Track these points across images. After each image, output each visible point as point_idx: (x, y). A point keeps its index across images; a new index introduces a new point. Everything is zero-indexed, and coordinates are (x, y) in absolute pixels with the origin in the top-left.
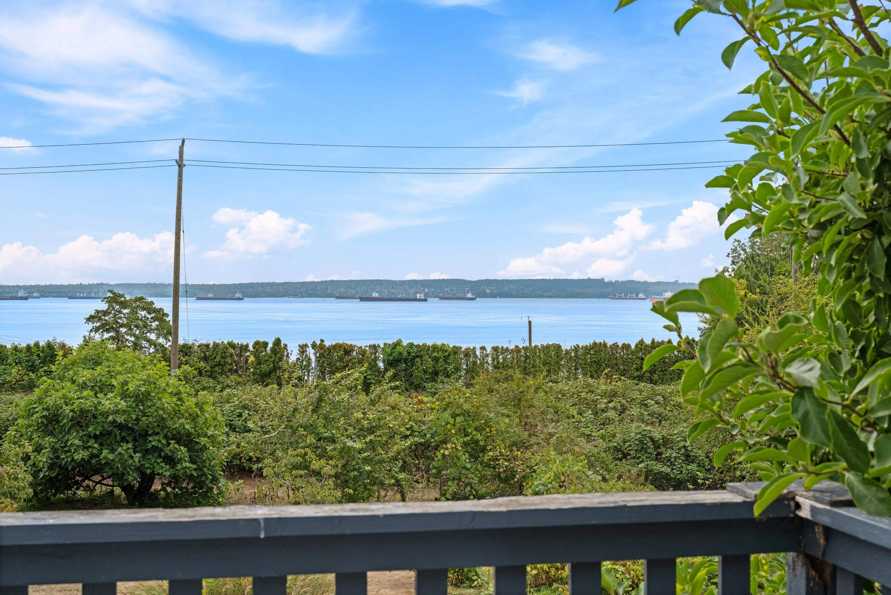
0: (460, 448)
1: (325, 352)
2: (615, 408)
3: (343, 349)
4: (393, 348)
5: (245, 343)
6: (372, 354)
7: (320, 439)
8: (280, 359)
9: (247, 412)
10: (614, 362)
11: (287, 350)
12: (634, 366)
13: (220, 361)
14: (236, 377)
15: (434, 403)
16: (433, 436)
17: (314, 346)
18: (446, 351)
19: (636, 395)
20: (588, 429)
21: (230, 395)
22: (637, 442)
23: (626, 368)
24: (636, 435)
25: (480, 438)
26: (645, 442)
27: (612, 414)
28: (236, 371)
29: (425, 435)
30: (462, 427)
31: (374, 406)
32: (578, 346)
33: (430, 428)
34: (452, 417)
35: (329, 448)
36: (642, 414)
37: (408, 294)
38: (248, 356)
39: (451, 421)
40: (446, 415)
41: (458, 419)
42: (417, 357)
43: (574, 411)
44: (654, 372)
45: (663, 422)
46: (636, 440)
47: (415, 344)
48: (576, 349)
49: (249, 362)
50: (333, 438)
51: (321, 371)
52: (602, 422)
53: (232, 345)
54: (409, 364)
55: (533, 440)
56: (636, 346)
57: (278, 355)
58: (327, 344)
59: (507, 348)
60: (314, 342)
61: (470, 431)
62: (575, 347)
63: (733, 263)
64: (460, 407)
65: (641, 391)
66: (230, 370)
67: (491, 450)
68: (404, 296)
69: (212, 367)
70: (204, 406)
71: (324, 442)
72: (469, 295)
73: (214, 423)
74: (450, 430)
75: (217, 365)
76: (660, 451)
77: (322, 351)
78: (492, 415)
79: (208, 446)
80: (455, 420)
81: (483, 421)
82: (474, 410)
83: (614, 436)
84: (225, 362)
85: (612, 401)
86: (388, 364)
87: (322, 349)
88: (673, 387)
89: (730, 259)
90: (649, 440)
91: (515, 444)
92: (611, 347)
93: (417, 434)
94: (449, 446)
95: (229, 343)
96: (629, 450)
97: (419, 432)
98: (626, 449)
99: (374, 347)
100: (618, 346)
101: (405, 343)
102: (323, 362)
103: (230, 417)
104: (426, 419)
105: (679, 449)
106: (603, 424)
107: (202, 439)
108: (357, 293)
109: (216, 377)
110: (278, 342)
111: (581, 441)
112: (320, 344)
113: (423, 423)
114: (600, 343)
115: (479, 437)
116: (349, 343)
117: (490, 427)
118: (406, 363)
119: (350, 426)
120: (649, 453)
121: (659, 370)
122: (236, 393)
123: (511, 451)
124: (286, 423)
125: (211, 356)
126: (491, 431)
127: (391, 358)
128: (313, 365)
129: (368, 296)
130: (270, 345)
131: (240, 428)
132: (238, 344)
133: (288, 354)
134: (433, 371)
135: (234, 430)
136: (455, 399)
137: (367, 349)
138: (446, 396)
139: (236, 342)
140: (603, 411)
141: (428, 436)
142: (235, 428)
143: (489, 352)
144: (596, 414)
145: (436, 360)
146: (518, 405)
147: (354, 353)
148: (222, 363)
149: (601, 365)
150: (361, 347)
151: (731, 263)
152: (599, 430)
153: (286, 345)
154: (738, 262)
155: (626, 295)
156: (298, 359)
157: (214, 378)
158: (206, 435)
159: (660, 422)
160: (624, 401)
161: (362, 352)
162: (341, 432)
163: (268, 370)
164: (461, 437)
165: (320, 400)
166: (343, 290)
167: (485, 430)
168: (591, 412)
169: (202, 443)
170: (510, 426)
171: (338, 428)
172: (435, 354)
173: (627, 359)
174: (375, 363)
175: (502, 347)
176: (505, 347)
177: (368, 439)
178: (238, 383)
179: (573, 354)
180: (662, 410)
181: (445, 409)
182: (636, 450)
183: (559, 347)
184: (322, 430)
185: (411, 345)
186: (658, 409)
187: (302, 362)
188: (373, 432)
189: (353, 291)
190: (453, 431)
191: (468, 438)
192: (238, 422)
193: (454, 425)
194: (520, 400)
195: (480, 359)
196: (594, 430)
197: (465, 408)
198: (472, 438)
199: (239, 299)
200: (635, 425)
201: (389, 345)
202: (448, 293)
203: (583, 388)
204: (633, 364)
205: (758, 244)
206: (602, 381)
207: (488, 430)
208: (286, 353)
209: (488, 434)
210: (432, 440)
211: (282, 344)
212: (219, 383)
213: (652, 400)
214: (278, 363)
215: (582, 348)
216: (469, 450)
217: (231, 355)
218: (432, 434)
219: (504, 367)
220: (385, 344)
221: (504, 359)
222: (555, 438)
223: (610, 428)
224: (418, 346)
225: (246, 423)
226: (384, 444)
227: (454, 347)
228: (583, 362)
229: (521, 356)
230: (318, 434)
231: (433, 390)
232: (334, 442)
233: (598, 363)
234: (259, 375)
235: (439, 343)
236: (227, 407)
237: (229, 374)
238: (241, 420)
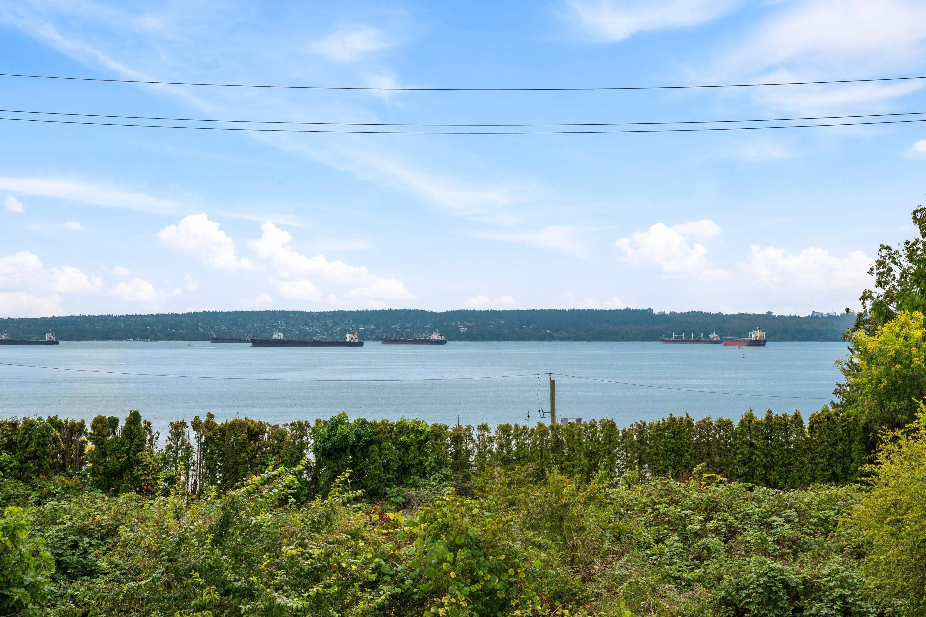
0: (464, 605)
1: (215, 434)
2: (716, 531)
3: (246, 430)
4: (332, 428)
5: (78, 421)
6: (295, 437)
7: (227, 593)
8: (140, 448)
9: (86, 540)
10: (705, 450)
11: (150, 432)
12: (738, 457)
13: (36, 451)
14: (63, 478)
15: (416, 525)
16: (416, 582)
17: (196, 425)
18: (422, 433)
19: (751, 507)
20: (673, 567)
21: (56, 510)
22: (760, 590)
23: (724, 460)
24: (758, 577)
25: (499, 587)
26: (774, 589)
27: (712, 541)
28: (63, 468)
29: (403, 581)
30: (468, 567)
31: (319, 532)
32: (645, 424)
33: (411, 569)
34: (450, 550)
35: (244, 608)
36: (764, 541)
37: (332, 334)
38: (84, 442)
39: (449, 556)
40: (440, 547)
41: (461, 554)
42: (372, 442)
43: (648, 536)
44: (772, 468)
45: (801, 555)
46: (758, 585)
47: (369, 420)
48: (641, 429)
49: (86, 451)
50: (249, 590)
51: (208, 467)
52: (696, 554)
53: (55, 423)
54: (359, 455)
55: (590, 589)
56: (742, 423)
57: (136, 441)
58: (219, 421)
59: (524, 428)
60: (197, 418)
61: (481, 573)
62: (639, 426)
63: (880, 284)
64: (464, 532)
65: (759, 501)
66: (53, 466)
67: (517, 605)
68: (325, 337)
69: (21, 462)
70: (19, 533)
71: (234, 597)
72: (435, 337)
73: (33, 561)
74: (447, 573)
75: (30, 458)
76: (800, 604)
77: (211, 434)
78: (517, 546)
79: (24, 602)
80: (456, 555)
81: (503, 557)
82: (487, 537)
83: (719, 578)
84: (44, 452)
85: (712, 519)
86: (323, 455)
87: (210, 430)
88: (813, 494)
89: (875, 277)
90: (780, 586)
91: (558, 596)
92: (699, 425)
93: (388, 578)
94: (445, 600)
95: (50, 420)
96: (748, 603)
97: (392, 576)
98: (741, 601)
99: (300, 427)
100: (711, 423)
101: (351, 420)
102: (212, 453)
103: (57, 548)
104: (402, 552)
105: (832, 601)
106: (698, 558)
107: (15, 590)
108: (248, 333)
109: (29, 478)
110: (135, 418)
111: (670, 589)
112: (207, 422)
113: (398, 559)
114: (682, 419)
115: (496, 583)
116: (257, 420)
117: (516, 566)
118: (353, 453)
119: (280, 569)
120: (781, 608)
121: (780, 463)
122: (66, 507)
123: (553, 608)
124: (166, 564)
125: (21, 442)
126: (516, 573)
127: (329, 445)
128: (195, 458)
129: (265, 336)
130: (122, 424)
131: (75, 568)
132: (66, 422)
133: (152, 438)
134: (399, 468)
135: (65, 572)
136: (455, 519)
137: (288, 429)
138: (439, 514)
139: (62, 418)
140: (696, 534)
141: (408, 582)
142: (67, 568)
143: (493, 434)
144: (684, 540)
145: (405, 447)
146: (558, 526)
147: (266, 437)
148: (39, 454)
149: (682, 456)
150: (277, 427)
151: (875, 283)
152: (693, 569)
153: (149, 424)
154: (887, 283)
155: (688, 335)
156: (169, 447)
157: (26, 480)
158: (21, 584)
159: (795, 553)
160: (731, 519)
161: (280, 436)
162: (265, 580)
163: (118, 466)
164: (466, 585)
165: (226, 522)
166: (223, 327)
167: (506, 571)
168: (677, 538)
169: (16, 598)
170: (547, 564)
171: (258, 574)
172: (403, 438)
173: (725, 446)
174: (301, 452)
175: (516, 426)
176: (521, 425)
177: (312, 592)
178: (67, 489)
179: (635, 438)
180: (797, 534)
181: (437, 537)
182: (759, 604)
183: (612, 425)
184: (231, 576)
185: (363, 423)
186: (790, 532)
187: (176, 452)
188: (317, 580)
189: (241, 330)
190: (453, 575)
191: (478, 586)
192: (72, 558)
193: (453, 564)
194: (561, 519)
195: (478, 447)
196: (684, 568)
197: (471, 535)
198: (484, 586)
199: (51, 343)
200: (754, 558)
201: (325, 423)
202: (398, 333)
203: (661, 496)
204: (735, 453)
205: (919, 252)
206: (693, 483)
207: (511, 571)
208: (148, 437)
209: (513, 580)
210: (415, 590)
211: (142, 422)
212: (34, 488)
213: (779, 515)
214: (135, 454)
215: (651, 427)
216: (480, 606)
217: (55, 440)
218: (414, 579)
219: (519, 459)
220: (318, 422)
221: (520, 446)
222: (625, 584)
223: (712, 566)
224: (374, 425)
225: (85, 558)
226: (336, 599)
227: (435, 425)
228: (652, 450)
229: (548, 441)
230: (223, 583)
231: (401, 499)
232: (252, 597)
233: (677, 452)
234: (104, 474)
235: (409, 419)
236: (52, 531)
237: (51, 473)
238: (77, 554)
